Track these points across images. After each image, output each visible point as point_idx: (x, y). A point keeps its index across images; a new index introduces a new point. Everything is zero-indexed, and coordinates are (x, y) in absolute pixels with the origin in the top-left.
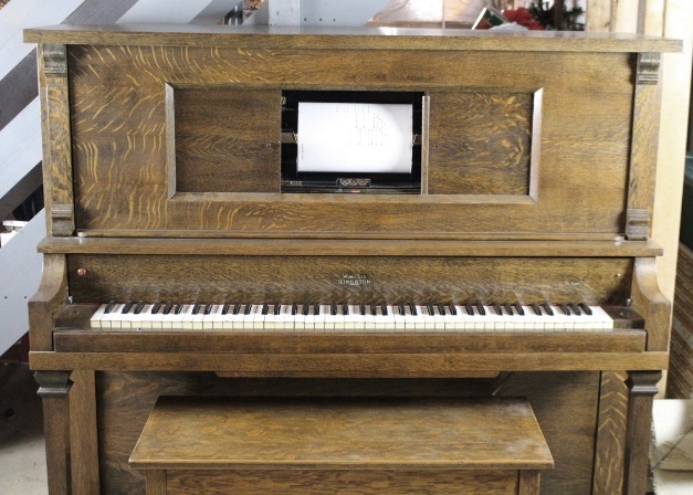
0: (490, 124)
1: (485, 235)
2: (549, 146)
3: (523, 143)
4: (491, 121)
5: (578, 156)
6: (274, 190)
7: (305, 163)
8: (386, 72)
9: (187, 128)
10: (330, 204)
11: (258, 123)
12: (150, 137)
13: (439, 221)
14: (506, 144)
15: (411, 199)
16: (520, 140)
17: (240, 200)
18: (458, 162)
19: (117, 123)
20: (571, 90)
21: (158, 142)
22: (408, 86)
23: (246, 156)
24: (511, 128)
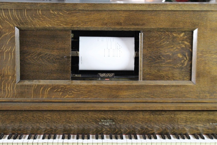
0: (172, 46)
1: (170, 100)
2: (201, 57)
3: (188, 55)
4: (173, 45)
5: (215, 62)
6: (68, 79)
7: (82, 66)
8: (122, 21)
9: (26, 49)
10: (95, 85)
11: (60, 46)
12: (8, 53)
13: (148, 93)
14: (180, 56)
15: (134, 83)
16: (187, 54)
17: (51, 84)
18: (157, 65)
20: (211, 29)
21: (11, 56)
22: (132, 28)
23: (54, 62)
24: (182, 48)
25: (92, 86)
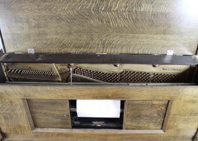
0: (151, 110)
3: (162, 115)
5: (183, 120)
9: (34, 110)
10: (89, 134)
11: (60, 109)
12: (21, 114)
13: (129, 138)
14: (156, 115)
15: (119, 132)
16: (161, 114)
17: (57, 132)
18: (137, 121)
19: (7, 110)
21: (24, 116)
23: (58, 118)
24: (159, 111)
25: (87, 134)
